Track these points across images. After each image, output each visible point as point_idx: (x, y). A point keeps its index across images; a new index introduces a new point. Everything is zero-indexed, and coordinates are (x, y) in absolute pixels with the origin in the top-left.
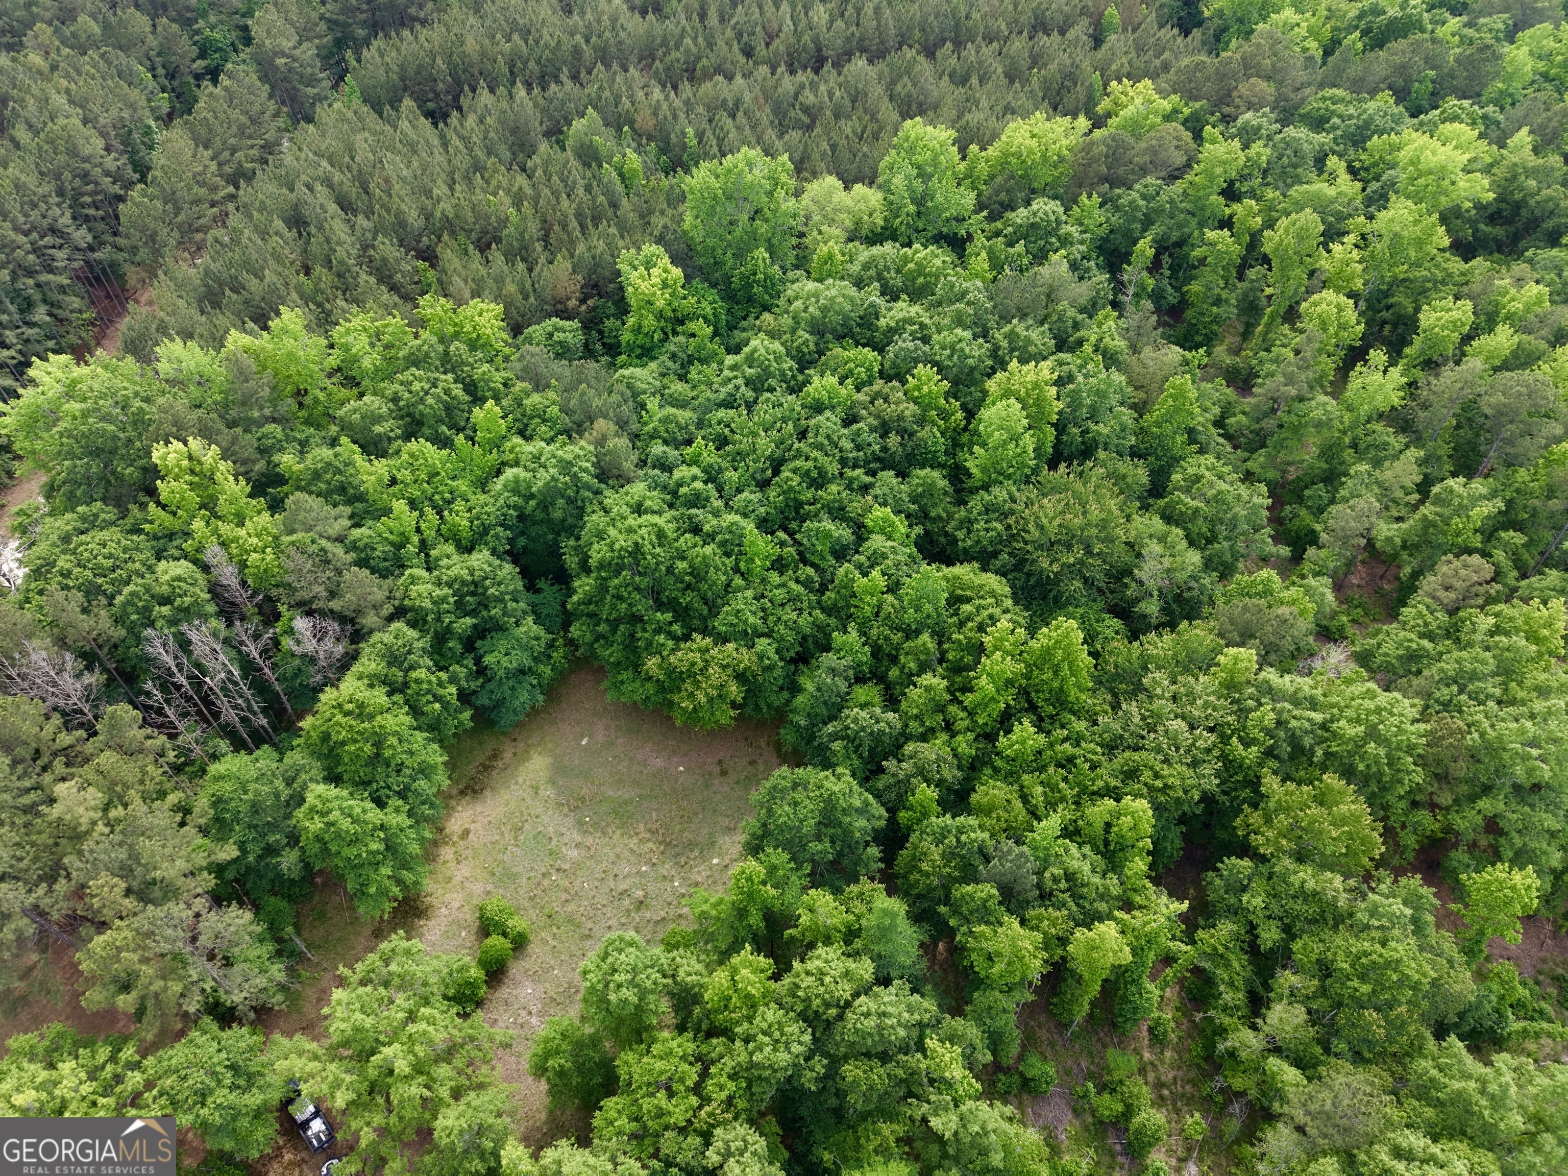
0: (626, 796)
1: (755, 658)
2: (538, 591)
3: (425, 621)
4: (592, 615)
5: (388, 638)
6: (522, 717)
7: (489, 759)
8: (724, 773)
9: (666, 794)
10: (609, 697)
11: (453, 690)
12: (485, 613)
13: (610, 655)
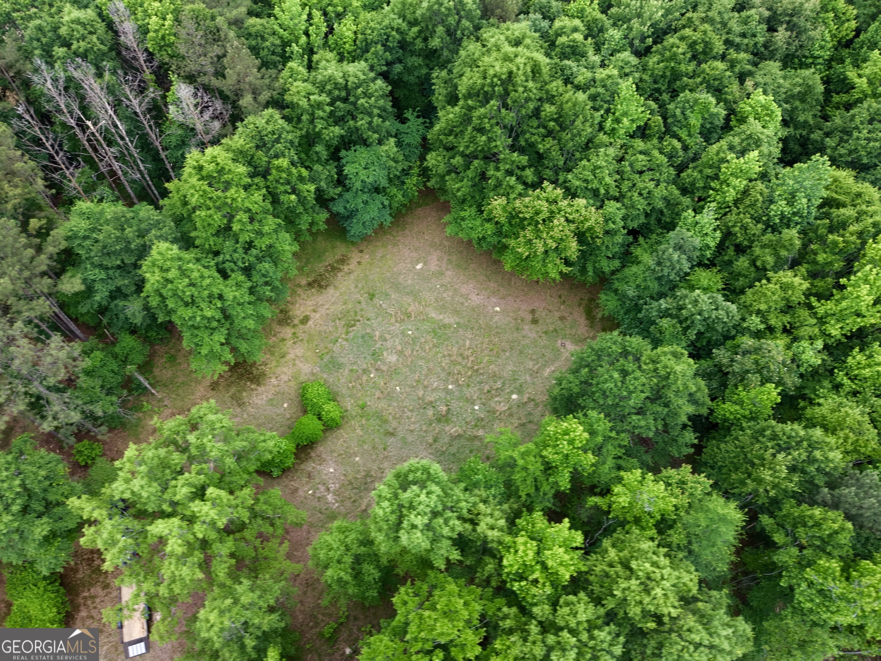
0: (446, 321)
1: (601, 220)
2: (403, 121)
3: (299, 120)
4: (450, 148)
5: (261, 122)
6: (369, 232)
7: (337, 262)
8: (535, 321)
9: (480, 328)
10: (449, 230)
11: (312, 188)
12: (351, 123)
13: (458, 190)
